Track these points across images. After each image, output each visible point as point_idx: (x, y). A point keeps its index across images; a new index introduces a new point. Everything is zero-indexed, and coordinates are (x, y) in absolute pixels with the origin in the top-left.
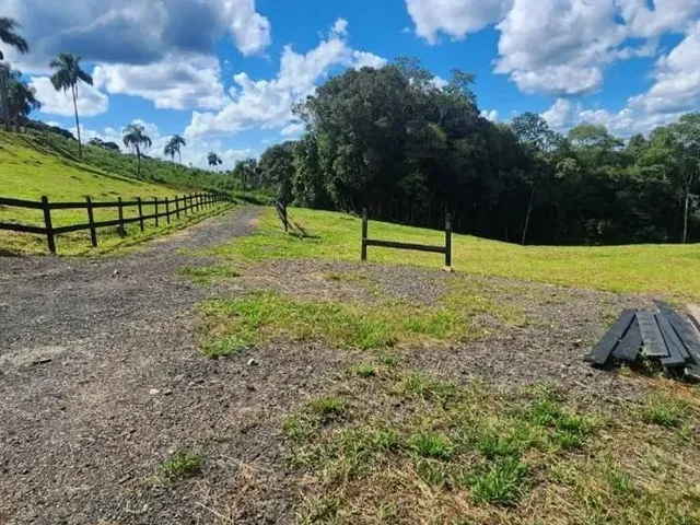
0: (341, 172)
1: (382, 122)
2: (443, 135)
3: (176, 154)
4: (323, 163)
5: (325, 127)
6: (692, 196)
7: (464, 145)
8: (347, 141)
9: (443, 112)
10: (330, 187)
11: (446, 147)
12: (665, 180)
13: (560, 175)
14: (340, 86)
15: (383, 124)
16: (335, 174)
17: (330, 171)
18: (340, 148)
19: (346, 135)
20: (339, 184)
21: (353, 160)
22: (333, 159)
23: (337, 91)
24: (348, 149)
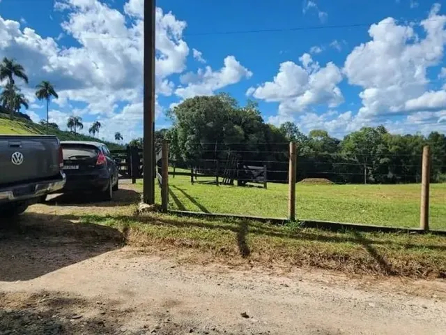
0: (189, 148)
1: (210, 124)
2: (241, 132)
3: (96, 133)
4: (180, 143)
5: (182, 125)
6: (369, 168)
7: (253, 137)
8: (193, 133)
9: (243, 120)
10: (183, 156)
11: (243, 138)
12: (356, 160)
13: (302, 154)
14: (191, 105)
15: (211, 126)
16: (185, 149)
17: (183, 148)
18: (189, 136)
19: (192, 130)
20: (187, 154)
21: (195, 143)
22: (185, 141)
23: (189, 107)
24: (192, 137)
